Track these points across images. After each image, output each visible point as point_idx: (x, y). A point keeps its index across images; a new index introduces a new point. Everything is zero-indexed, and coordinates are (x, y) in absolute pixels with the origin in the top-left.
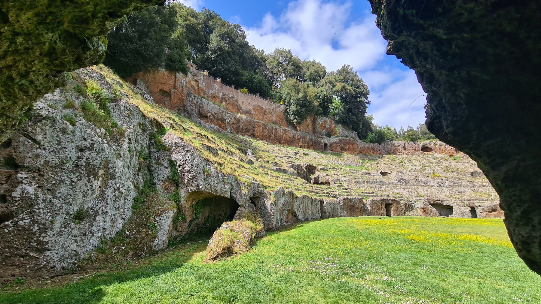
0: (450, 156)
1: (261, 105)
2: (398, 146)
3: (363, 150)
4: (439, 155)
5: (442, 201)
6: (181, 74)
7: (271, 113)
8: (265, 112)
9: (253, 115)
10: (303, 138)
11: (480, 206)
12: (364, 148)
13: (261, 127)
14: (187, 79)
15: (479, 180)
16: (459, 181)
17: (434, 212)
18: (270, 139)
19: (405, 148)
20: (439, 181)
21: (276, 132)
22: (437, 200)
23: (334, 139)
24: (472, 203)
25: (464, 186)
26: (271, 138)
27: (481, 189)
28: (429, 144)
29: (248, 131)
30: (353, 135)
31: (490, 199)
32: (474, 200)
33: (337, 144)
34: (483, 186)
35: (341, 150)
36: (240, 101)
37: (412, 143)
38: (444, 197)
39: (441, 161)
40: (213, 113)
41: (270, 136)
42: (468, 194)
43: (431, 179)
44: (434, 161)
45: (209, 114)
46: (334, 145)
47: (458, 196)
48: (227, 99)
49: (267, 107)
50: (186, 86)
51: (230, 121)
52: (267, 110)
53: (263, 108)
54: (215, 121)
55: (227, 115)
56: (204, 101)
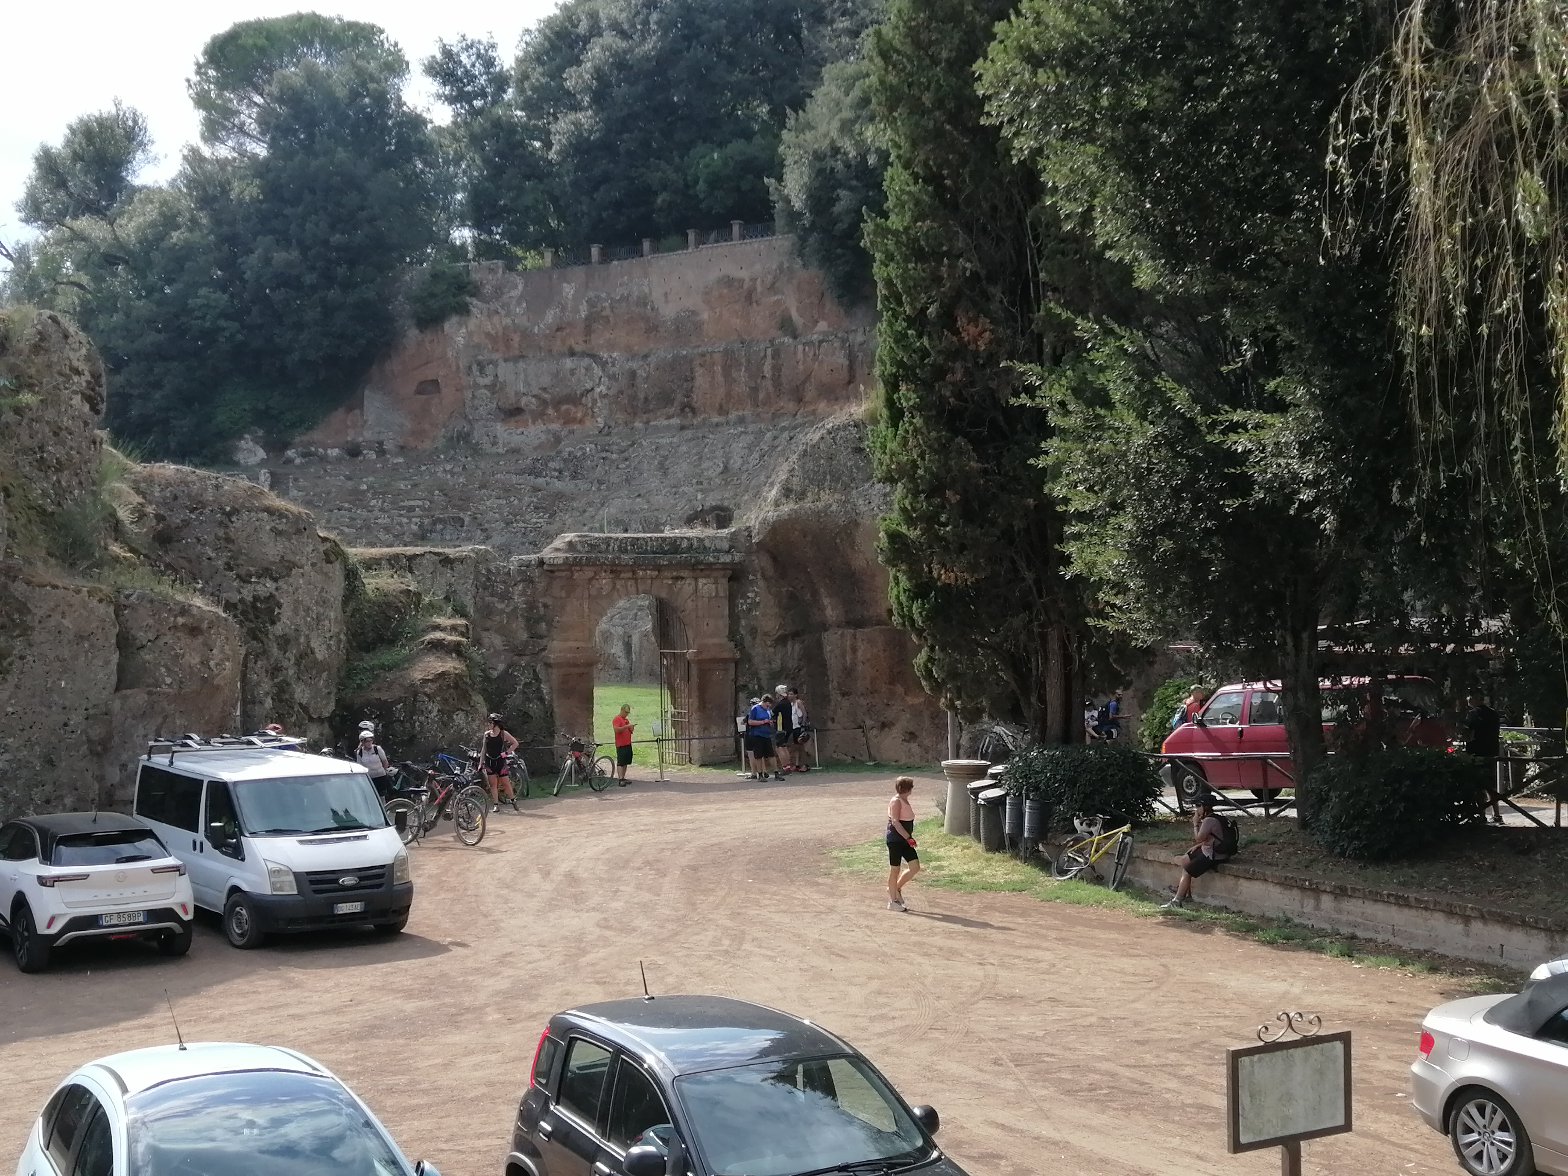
1: (736, 274)
6: (455, 319)
8: (752, 291)
9: (705, 325)
14: (472, 323)
18: (757, 400)
26: (762, 396)
29: (667, 400)
36: (657, 295)
40: (536, 391)
41: (755, 390)
45: (524, 401)
48: (607, 312)
49: (758, 267)
50: (466, 346)
51: (609, 389)
52: (759, 282)
53: (742, 281)
54: (550, 411)
55: (597, 371)
56: (505, 371)
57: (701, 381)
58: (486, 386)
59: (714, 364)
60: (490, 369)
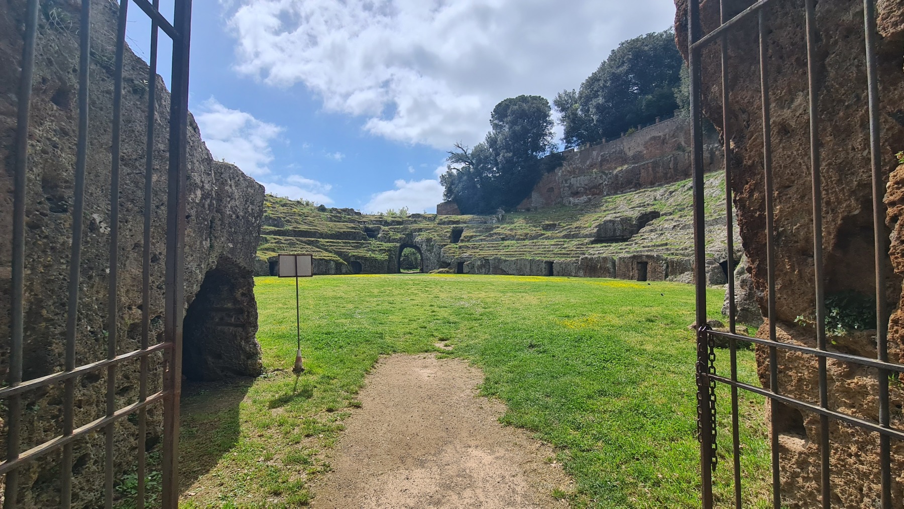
1: (656, 134)
8: (664, 140)
13: (650, 169)
18: (667, 177)
26: (669, 175)
36: (626, 150)
41: (666, 174)
45: (579, 189)
48: (608, 158)
49: (667, 130)
50: (562, 175)
51: (608, 182)
52: (667, 136)
53: (660, 137)
54: (588, 192)
55: (604, 177)
56: (573, 181)
57: (643, 174)
58: (567, 187)
59: (649, 167)
60: (569, 182)
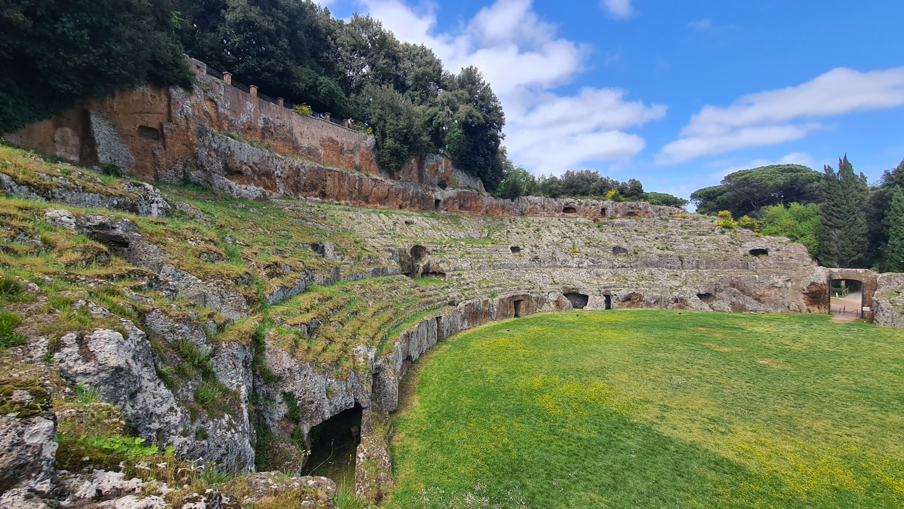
0: (594, 221)
1: (335, 138)
2: (536, 204)
3: (490, 209)
4: (583, 220)
5: (578, 289)
6: (181, 90)
7: (352, 152)
8: (342, 149)
9: (322, 156)
10: (403, 193)
11: (615, 295)
12: (491, 205)
13: (336, 179)
14: (194, 98)
15: (620, 259)
16: (600, 260)
17: (568, 305)
18: (351, 197)
19: (543, 207)
20: (578, 259)
21: (361, 186)
22: (573, 289)
23: (450, 192)
24: (608, 291)
25: (604, 267)
26: (354, 196)
27: (620, 271)
28: (573, 203)
29: (314, 188)
30: (478, 184)
31: (626, 285)
32: (610, 287)
33: (454, 199)
34: (623, 267)
35: (460, 208)
36: (296, 131)
37: (553, 200)
38: (581, 283)
39: (584, 228)
40: (251, 164)
41: (351, 193)
42: (606, 277)
43: (570, 257)
44: (576, 229)
45: (244, 167)
46: (451, 202)
47: (595, 282)
48: (273, 130)
49: (344, 139)
50: (193, 115)
51: (282, 173)
52: (345, 146)
53: (338, 142)
54: (257, 178)
55: (275, 161)
58: (214, 150)
60: (216, 139)
